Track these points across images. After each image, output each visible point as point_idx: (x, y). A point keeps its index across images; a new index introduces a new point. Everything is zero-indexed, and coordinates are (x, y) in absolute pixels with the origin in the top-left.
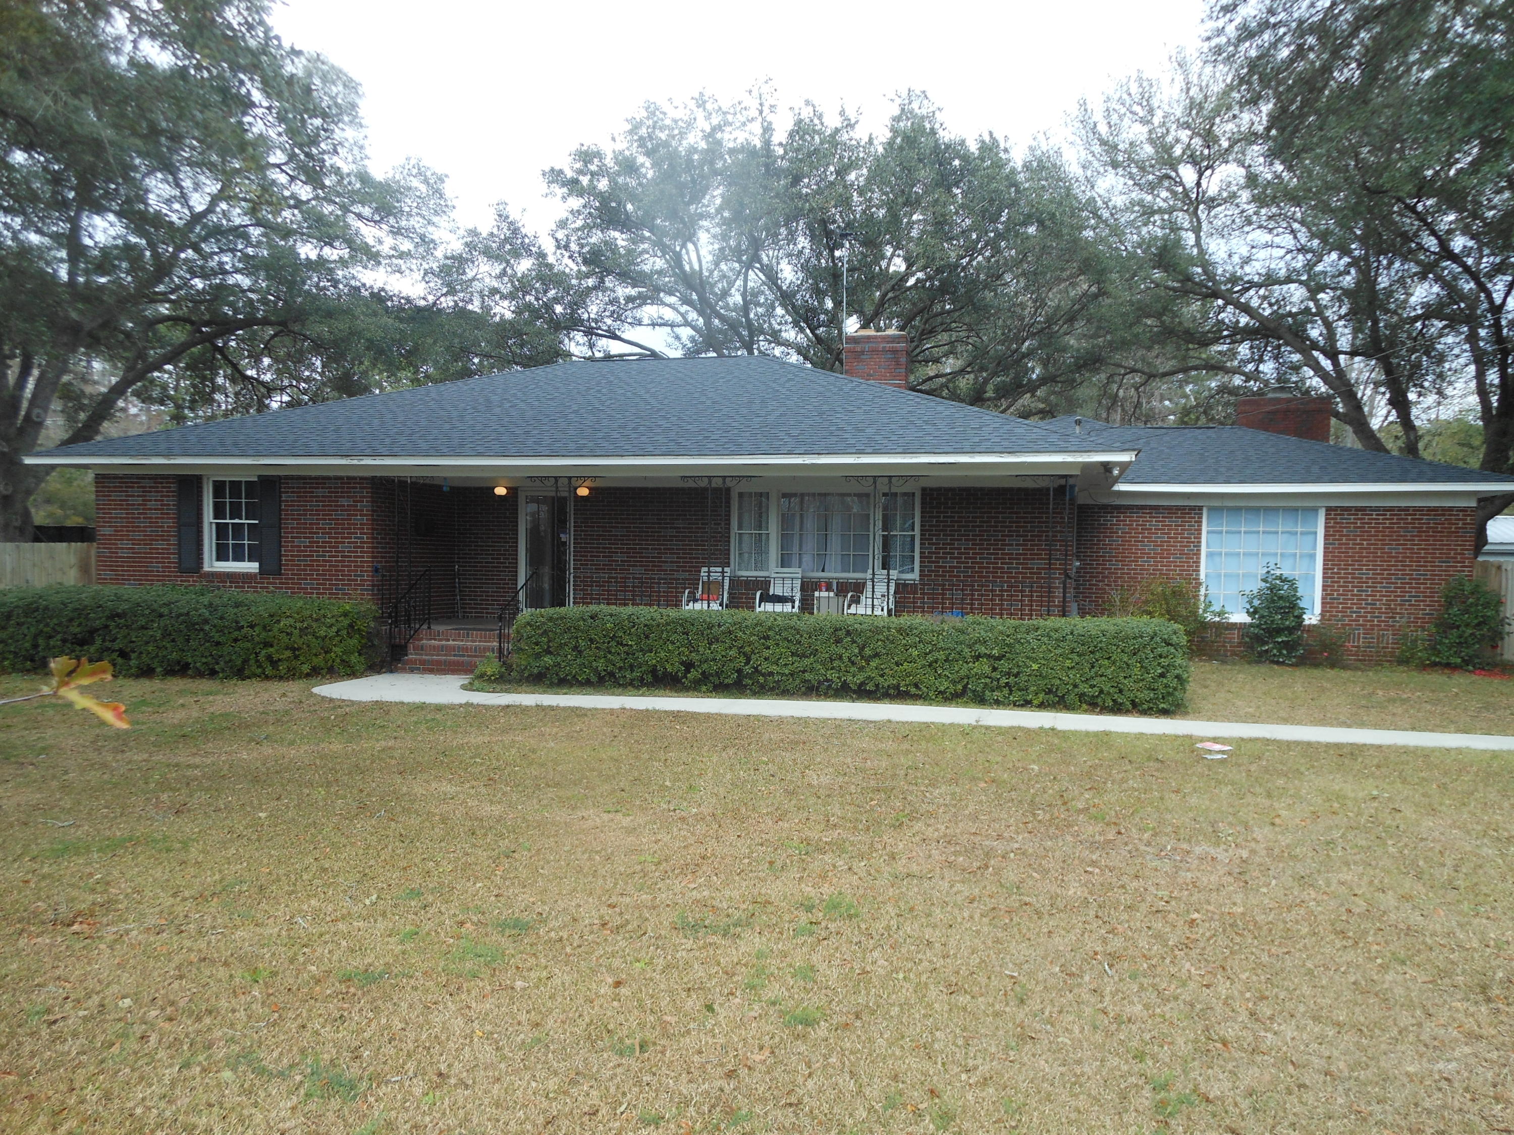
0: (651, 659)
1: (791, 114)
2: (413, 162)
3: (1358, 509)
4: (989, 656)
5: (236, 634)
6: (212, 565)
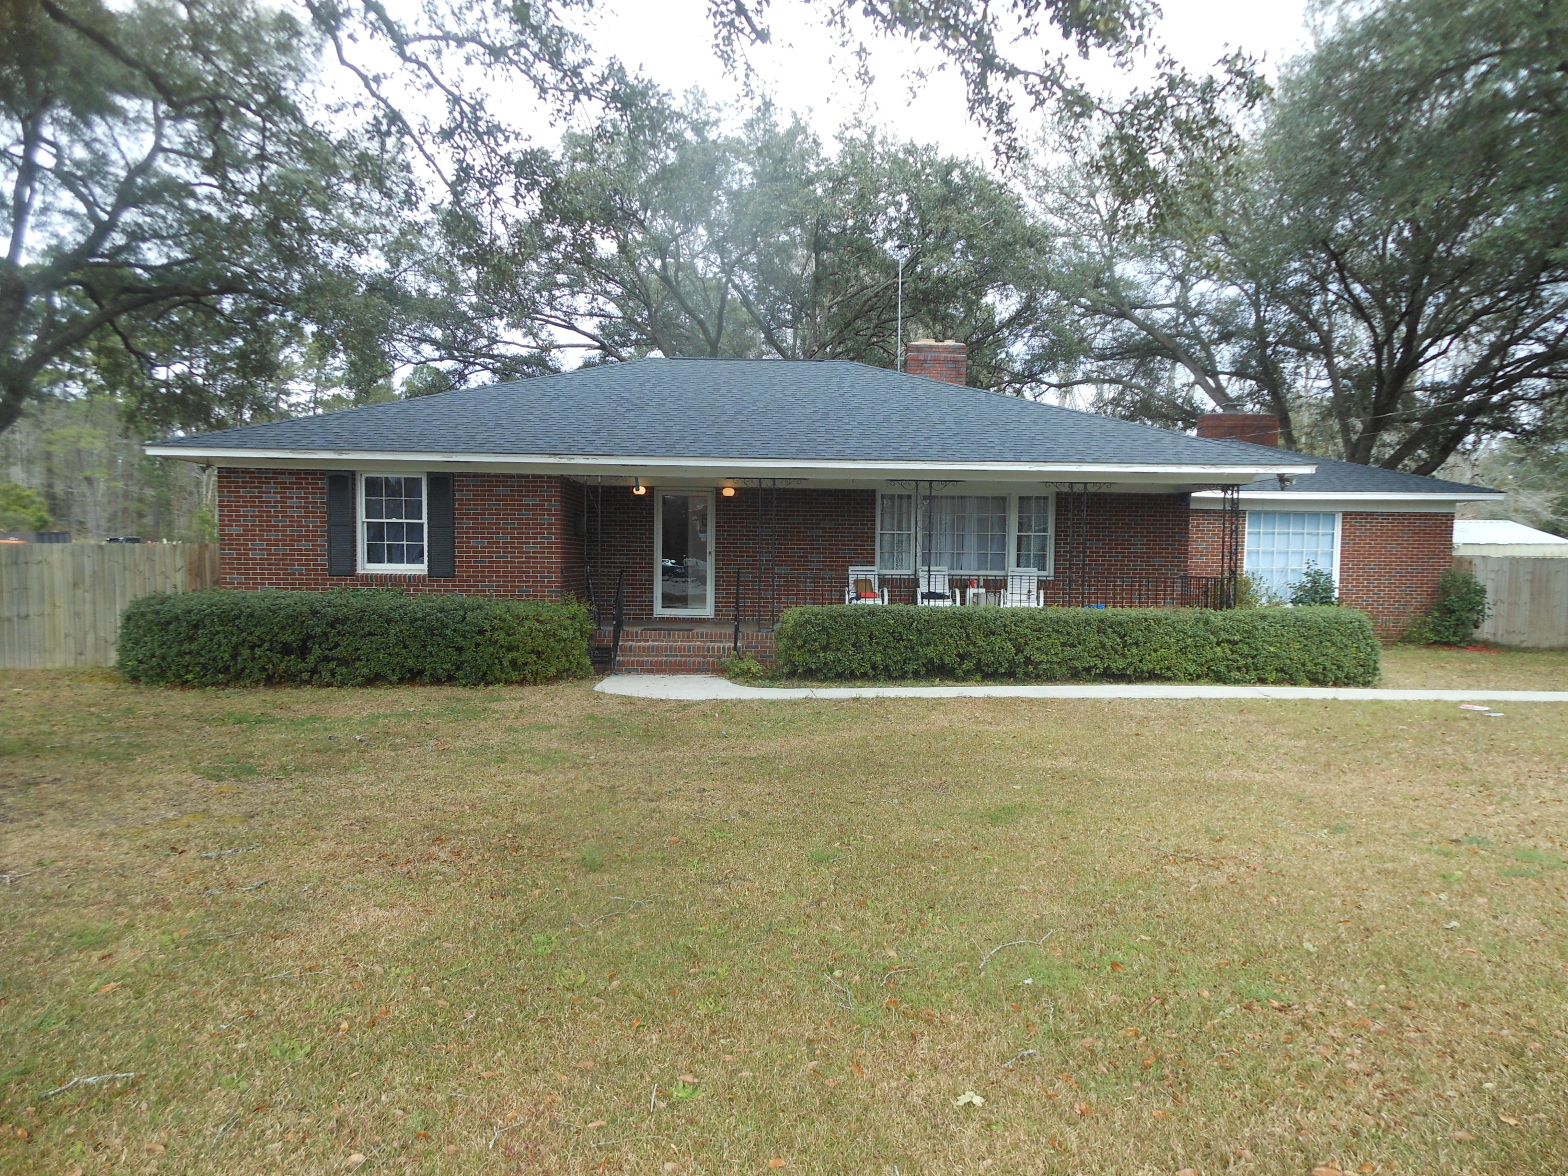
6: (365, 567)
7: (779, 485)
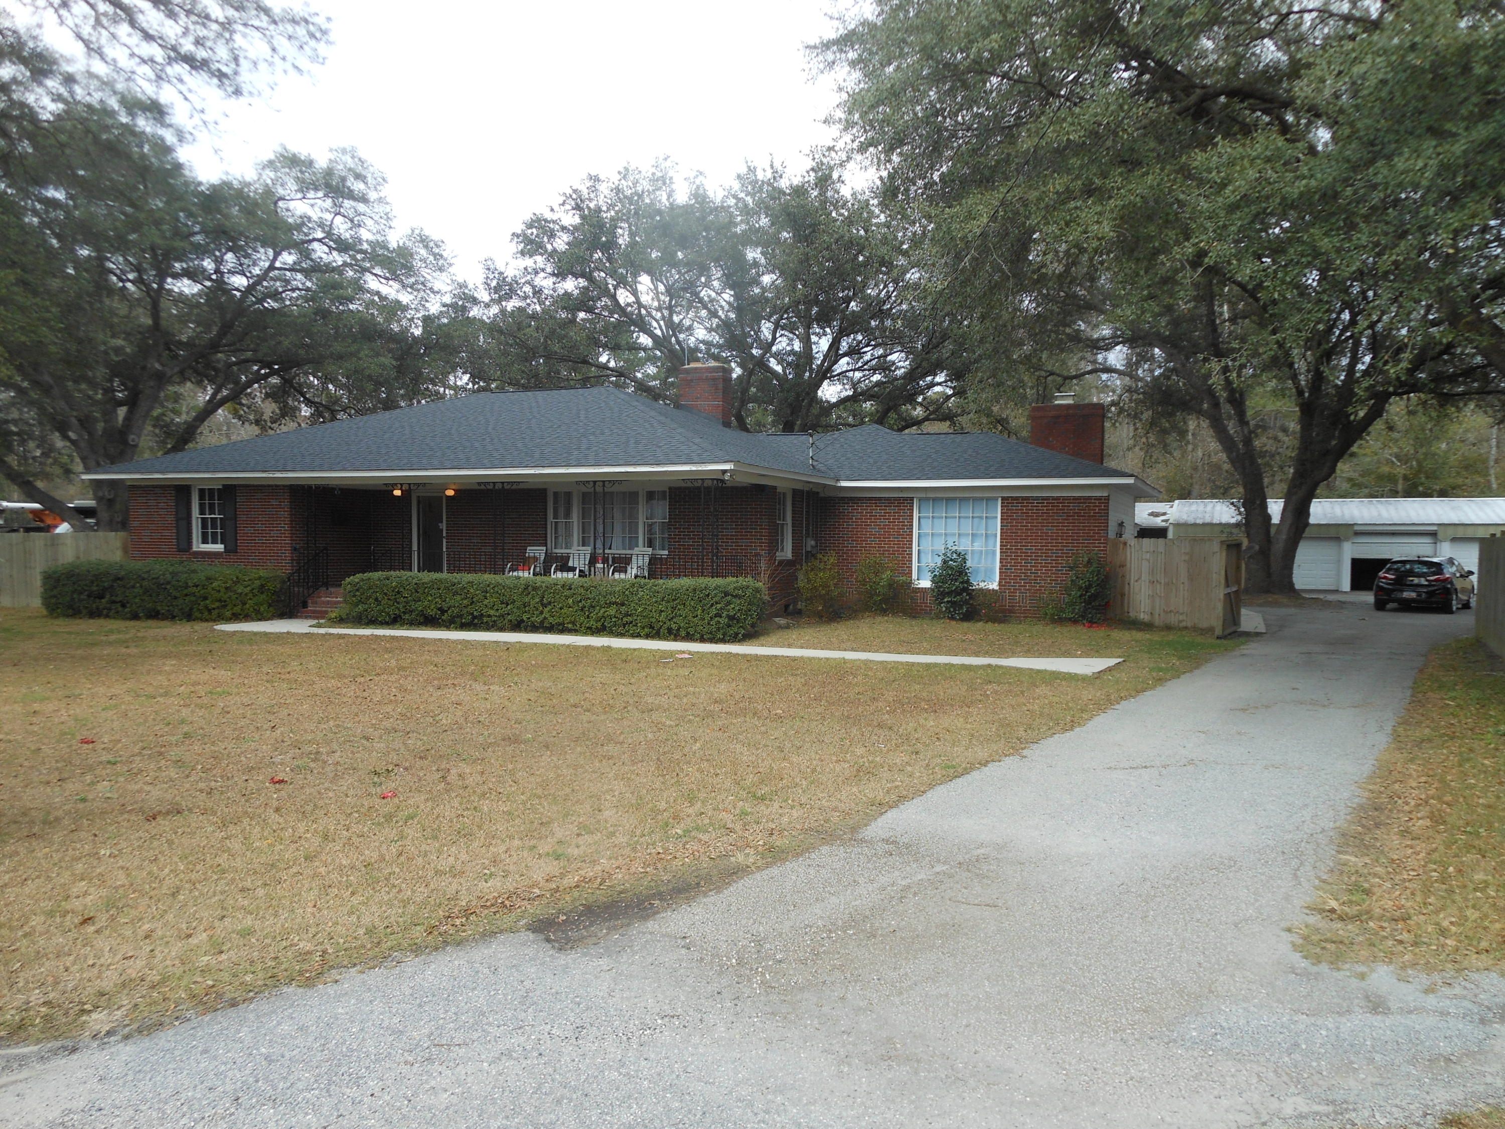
0: (419, 606)
1: (686, 184)
2: (417, 232)
3: (1024, 498)
4: (615, 603)
5: (185, 592)
6: (199, 546)
7: (507, 487)
